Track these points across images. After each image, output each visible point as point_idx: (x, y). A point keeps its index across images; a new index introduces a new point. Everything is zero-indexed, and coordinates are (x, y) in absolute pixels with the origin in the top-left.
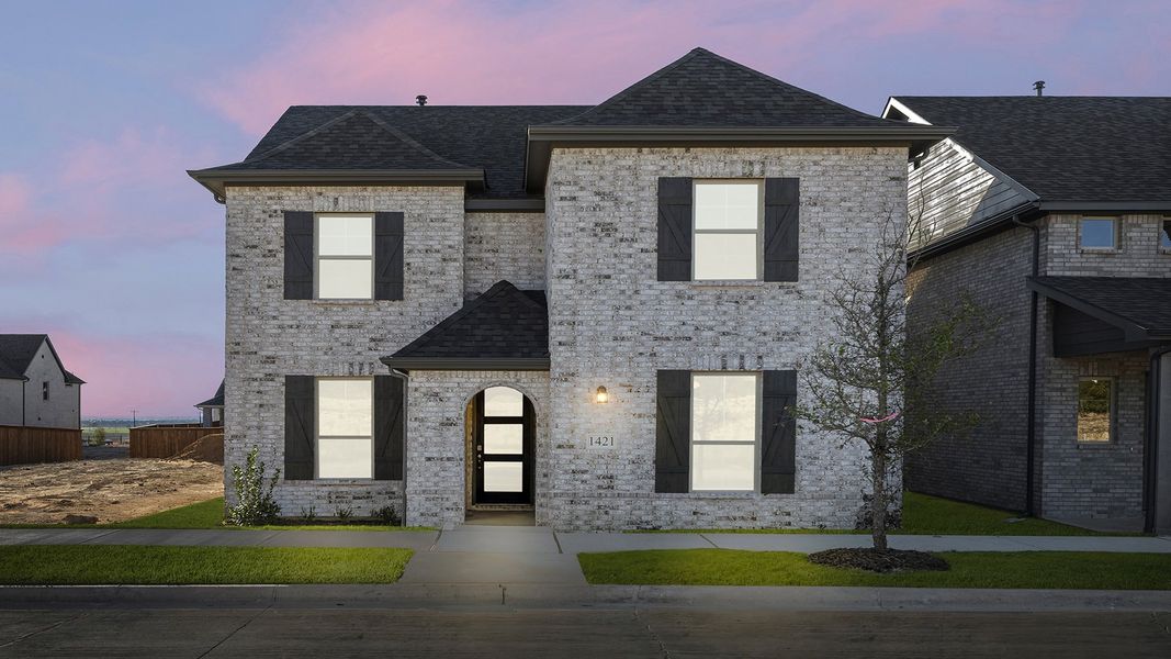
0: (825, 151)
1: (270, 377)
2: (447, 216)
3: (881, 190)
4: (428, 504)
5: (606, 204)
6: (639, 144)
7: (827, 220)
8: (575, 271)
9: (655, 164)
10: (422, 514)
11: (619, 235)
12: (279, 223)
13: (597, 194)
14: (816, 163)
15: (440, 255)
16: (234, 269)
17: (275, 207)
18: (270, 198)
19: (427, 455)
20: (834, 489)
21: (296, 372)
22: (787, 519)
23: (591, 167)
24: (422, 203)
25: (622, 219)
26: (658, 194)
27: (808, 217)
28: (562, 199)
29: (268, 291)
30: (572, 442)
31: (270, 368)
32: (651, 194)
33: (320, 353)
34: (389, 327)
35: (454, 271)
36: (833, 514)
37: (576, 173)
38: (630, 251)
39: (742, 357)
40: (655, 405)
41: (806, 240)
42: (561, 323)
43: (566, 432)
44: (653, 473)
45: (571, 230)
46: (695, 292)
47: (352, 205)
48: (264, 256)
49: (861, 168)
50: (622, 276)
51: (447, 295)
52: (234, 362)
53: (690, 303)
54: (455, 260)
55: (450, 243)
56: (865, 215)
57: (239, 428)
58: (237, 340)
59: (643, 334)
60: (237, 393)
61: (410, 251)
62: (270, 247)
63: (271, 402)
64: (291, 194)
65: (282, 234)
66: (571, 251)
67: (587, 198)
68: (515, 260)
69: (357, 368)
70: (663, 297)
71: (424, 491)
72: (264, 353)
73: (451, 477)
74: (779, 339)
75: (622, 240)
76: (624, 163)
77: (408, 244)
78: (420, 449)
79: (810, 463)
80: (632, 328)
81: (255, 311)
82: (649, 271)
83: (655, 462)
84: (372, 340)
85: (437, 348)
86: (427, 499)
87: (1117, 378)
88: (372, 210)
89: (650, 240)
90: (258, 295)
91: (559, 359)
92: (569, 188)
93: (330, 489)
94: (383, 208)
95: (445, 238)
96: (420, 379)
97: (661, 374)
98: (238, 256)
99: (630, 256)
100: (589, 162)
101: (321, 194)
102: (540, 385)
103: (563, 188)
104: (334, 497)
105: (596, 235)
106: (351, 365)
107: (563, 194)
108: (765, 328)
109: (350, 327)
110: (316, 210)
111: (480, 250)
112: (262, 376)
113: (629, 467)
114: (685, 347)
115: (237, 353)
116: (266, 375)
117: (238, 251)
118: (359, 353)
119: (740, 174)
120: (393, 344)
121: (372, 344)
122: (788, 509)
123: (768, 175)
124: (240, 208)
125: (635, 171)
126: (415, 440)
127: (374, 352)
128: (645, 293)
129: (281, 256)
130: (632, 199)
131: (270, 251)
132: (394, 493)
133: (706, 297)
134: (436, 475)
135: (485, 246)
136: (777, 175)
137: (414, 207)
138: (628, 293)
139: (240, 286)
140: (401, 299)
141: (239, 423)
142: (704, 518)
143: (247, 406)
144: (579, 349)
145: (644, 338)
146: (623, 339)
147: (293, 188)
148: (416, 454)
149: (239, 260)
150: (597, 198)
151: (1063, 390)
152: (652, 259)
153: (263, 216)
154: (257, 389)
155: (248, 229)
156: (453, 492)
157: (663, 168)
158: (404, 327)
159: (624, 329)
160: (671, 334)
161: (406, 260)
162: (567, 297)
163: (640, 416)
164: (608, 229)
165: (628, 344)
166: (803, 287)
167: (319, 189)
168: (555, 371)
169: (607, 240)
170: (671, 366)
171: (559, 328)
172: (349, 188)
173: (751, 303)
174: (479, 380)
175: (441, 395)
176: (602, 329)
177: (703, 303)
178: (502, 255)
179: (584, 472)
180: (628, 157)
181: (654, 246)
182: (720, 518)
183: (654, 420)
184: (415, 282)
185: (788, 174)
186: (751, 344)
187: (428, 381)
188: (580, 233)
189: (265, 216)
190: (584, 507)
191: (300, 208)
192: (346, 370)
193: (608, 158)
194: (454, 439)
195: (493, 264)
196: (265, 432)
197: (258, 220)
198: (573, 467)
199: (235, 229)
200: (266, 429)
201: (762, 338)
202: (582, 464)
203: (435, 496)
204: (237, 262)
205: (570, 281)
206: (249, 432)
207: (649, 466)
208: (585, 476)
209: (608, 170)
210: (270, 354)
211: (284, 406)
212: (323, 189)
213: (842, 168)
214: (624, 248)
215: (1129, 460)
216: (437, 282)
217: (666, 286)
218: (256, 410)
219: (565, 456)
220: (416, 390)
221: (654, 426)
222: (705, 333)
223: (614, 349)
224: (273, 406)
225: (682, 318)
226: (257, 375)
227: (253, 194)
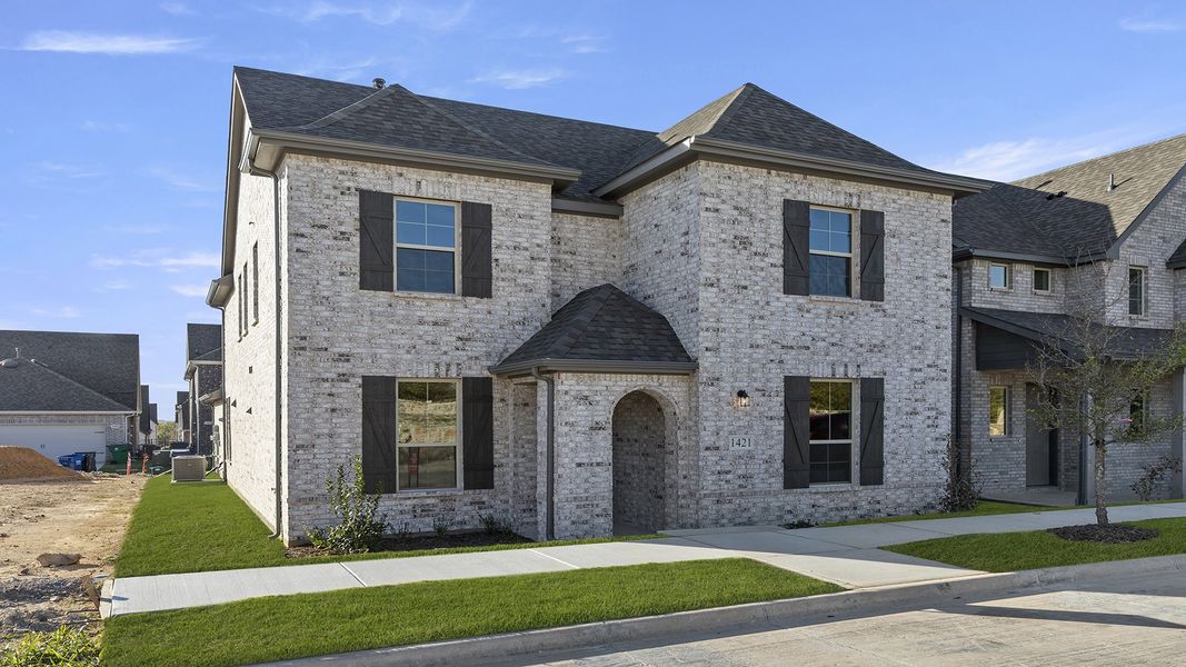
0: (900, 191)
1: (344, 378)
2: (535, 213)
3: (936, 229)
4: (579, 512)
5: (743, 218)
6: (769, 166)
7: (902, 250)
8: (718, 280)
9: (783, 187)
10: (573, 523)
11: (754, 249)
12: (353, 202)
13: (736, 208)
14: (894, 201)
15: (528, 253)
16: (298, 250)
17: (347, 184)
18: (342, 173)
19: (578, 460)
20: (908, 479)
21: (375, 372)
22: (878, 507)
23: (730, 182)
24: (509, 197)
25: (754, 232)
26: (783, 214)
27: (891, 246)
28: (707, 209)
29: (341, 278)
30: (717, 444)
31: (344, 367)
32: (777, 213)
33: (402, 351)
34: (477, 325)
35: (542, 271)
36: (908, 501)
37: (719, 186)
38: (763, 264)
39: (846, 366)
40: (783, 408)
41: (889, 268)
42: (707, 330)
43: (712, 435)
44: (782, 471)
45: (714, 240)
46: (812, 306)
47: (436, 191)
48: (335, 238)
49: (924, 210)
50: (756, 288)
51: (535, 295)
52: (299, 359)
53: (807, 315)
54: (543, 259)
55: (539, 242)
56: (925, 249)
57: (306, 436)
58: (303, 334)
59: (774, 342)
60: (303, 395)
61: (498, 247)
62: (343, 229)
63: (345, 406)
64: (366, 170)
65: (357, 215)
66: (715, 260)
67: (728, 211)
68: (591, 264)
69: (443, 369)
70: (788, 309)
71: (575, 498)
72: (336, 350)
73: (600, 483)
74: (871, 351)
75: (755, 254)
76: (756, 182)
77: (496, 238)
78: (570, 455)
79: (893, 458)
80: (764, 336)
81: (324, 301)
82: (777, 284)
83: (783, 461)
84: (460, 339)
85: (586, 350)
86: (578, 507)
87: (1010, 387)
88: (458, 199)
89: (777, 256)
90: (329, 283)
91: (706, 365)
92: (713, 200)
93: (414, 502)
94: (470, 198)
95: (533, 236)
96: (571, 382)
97: (787, 379)
98: (302, 236)
99: (762, 269)
100: (730, 178)
101: (401, 175)
102: (679, 389)
103: (707, 199)
104: (419, 511)
105: (735, 247)
106: (437, 365)
107: (708, 205)
108: (862, 341)
109: (435, 324)
110: (396, 192)
111: (559, 252)
112: (334, 376)
113: (763, 467)
114: (805, 355)
115: (303, 349)
116: (339, 375)
117: (303, 230)
118: (445, 353)
119: (842, 204)
120: (481, 344)
121: (459, 344)
122: (879, 498)
123: (862, 207)
124: (305, 179)
125: (765, 190)
126: (565, 445)
127: (461, 353)
128: (774, 304)
129: (356, 240)
130: (764, 217)
131: (342, 233)
132: (483, 503)
133: (820, 311)
134: (586, 481)
135: (563, 248)
136: (868, 208)
137: (502, 200)
138: (761, 304)
139: (305, 272)
140: (490, 296)
141: (306, 431)
142: (820, 510)
143: (316, 410)
144: (723, 354)
145: (774, 346)
146: (757, 346)
147: (369, 164)
148: (567, 460)
149: (304, 240)
150: (736, 213)
151: (982, 396)
152: (779, 273)
153: (334, 192)
154: (328, 391)
155: (315, 206)
156: (603, 498)
157: (787, 190)
158: (492, 327)
159: (758, 338)
160: (794, 343)
161: (494, 256)
162: (712, 305)
163: (771, 418)
164: (745, 242)
165: (762, 351)
166: (886, 307)
167: (399, 169)
168: (703, 376)
169: (743, 252)
170: (794, 373)
171: (706, 334)
172: (433, 172)
173: (852, 318)
174: (625, 384)
175: (590, 399)
176: (742, 336)
177: (818, 316)
178: (579, 258)
179: (727, 472)
180: (760, 177)
181: (781, 262)
182: (831, 510)
183: (782, 422)
184: (503, 280)
185: (876, 208)
186: (852, 354)
187: (578, 384)
188: (723, 244)
189: (337, 193)
190: (728, 506)
191: (378, 188)
192: (432, 371)
193: (744, 175)
194: (602, 444)
195: (571, 266)
196: (339, 441)
197: (328, 197)
198: (719, 468)
199: (299, 204)
200: (340, 436)
201: (859, 350)
202: (725, 465)
203: (585, 503)
204: (302, 243)
205: (714, 290)
206: (318, 441)
207: (778, 465)
208: (729, 477)
209: (744, 187)
210: (343, 351)
211: (361, 410)
212: (404, 170)
213: (912, 208)
214: (757, 261)
215: (1019, 449)
216: (525, 281)
217: (790, 298)
218: (327, 415)
219: (712, 457)
220: (566, 393)
221: (782, 428)
222: (819, 343)
223: (750, 356)
224: (348, 411)
225: (803, 329)
226: (327, 375)
227: (322, 165)
